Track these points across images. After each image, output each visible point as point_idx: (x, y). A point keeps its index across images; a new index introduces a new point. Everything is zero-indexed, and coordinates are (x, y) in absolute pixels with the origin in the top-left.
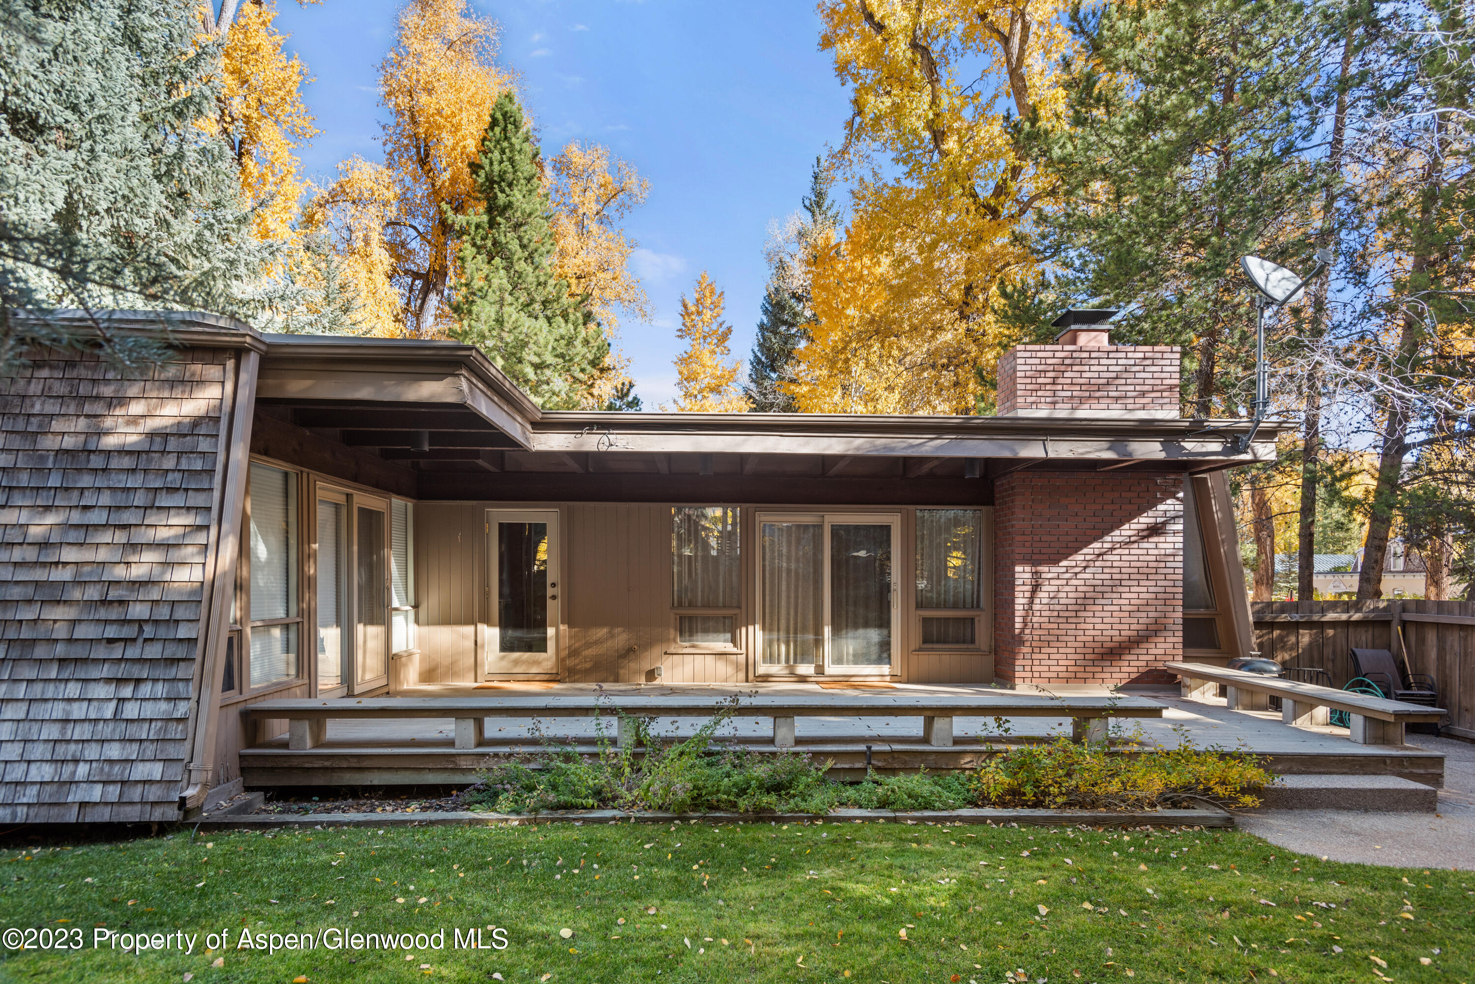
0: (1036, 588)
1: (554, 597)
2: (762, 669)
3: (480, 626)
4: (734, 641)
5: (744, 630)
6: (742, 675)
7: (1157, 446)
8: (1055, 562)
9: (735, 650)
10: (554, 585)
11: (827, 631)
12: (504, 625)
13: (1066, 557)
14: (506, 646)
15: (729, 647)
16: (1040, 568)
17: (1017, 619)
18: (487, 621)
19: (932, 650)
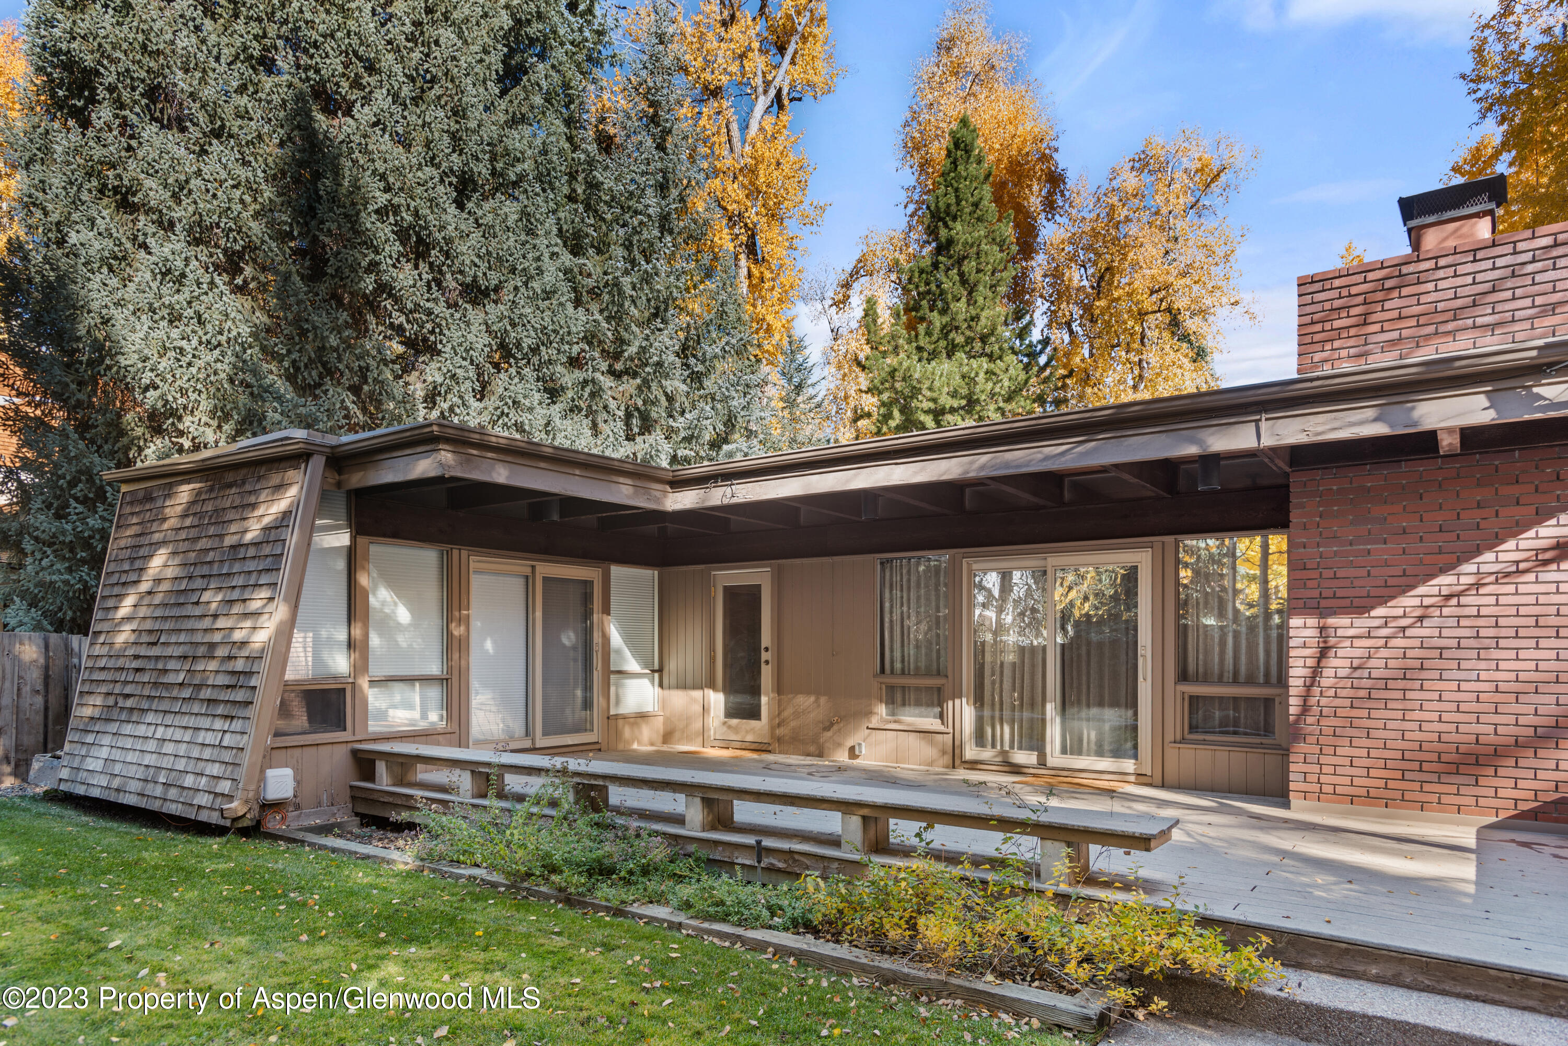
0: (1324, 652)
1: (767, 662)
2: (971, 752)
3: (706, 690)
4: (941, 716)
5: (950, 703)
6: (947, 759)
7: (1482, 401)
8: (1361, 608)
9: (942, 728)
10: (767, 649)
11: (1050, 709)
12: (729, 689)
13: (1383, 600)
14: (731, 713)
15: (935, 724)
16: (1331, 621)
17: (1292, 701)
18: (712, 685)
19: (1204, 742)
